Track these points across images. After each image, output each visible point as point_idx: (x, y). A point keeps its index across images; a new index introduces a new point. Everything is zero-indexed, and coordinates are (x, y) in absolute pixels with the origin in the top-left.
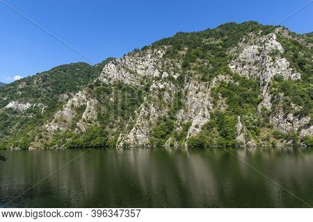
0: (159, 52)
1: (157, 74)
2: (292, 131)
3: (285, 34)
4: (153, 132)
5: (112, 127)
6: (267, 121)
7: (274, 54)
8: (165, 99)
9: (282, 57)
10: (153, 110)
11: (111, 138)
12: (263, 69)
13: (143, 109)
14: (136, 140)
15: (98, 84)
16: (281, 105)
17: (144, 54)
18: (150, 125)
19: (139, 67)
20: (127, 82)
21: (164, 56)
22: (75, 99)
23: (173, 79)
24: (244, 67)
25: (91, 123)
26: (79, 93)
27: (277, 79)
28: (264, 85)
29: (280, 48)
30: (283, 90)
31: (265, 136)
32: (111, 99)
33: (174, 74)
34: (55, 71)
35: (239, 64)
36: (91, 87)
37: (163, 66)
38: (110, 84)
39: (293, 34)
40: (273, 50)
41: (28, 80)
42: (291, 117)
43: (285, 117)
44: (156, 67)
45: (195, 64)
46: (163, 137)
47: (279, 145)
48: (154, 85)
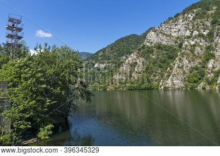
0: (189, 16)
1: (188, 33)
4: (187, 79)
5: (155, 76)
8: (196, 53)
10: (186, 61)
11: (155, 83)
13: (178, 62)
14: (174, 85)
15: (143, 47)
17: (176, 20)
18: (184, 73)
19: (173, 30)
20: (164, 43)
21: (194, 19)
22: (130, 59)
23: (203, 35)
25: (140, 73)
26: (132, 55)
32: (153, 57)
33: (204, 31)
34: (117, 42)
36: (139, 50)
37: (193, 26)
38: (152, 46)
41: (104, 50)
44: (187, 29)
46: (195, 82)
48: (186, 43)
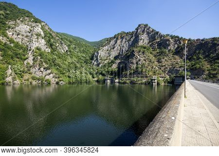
2: (42, 76)
3: (47, 28)
6: (29, 70)
7: (38, 35)
9: (43, 38)
12: (31, 41)
16: (38, 62)
24: (19, 36)
27: (38, 49)
28: (30, 50)
29: (42, 33)
30: (40, 55)
31: (27, 78)
35: (15, 33)
39: (51, 30)
40: (38, 33)
42: (42, 69)
43: (39, 69)
47: (34, 83)
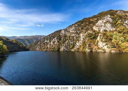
1: (73, 32)
8: (74, 39)
15: (59, 36)
19: (70, 30)
22: (54, 40)
23: (78, 33)
26: (55, 38)
29: (111, 20)
33: (78, 31)
34: (55, 32)
35: (96, 27)
37: (75, 29)
38: (62, 35)
41: (49, 35)
45: (85, 28)
48: (72, 35)
